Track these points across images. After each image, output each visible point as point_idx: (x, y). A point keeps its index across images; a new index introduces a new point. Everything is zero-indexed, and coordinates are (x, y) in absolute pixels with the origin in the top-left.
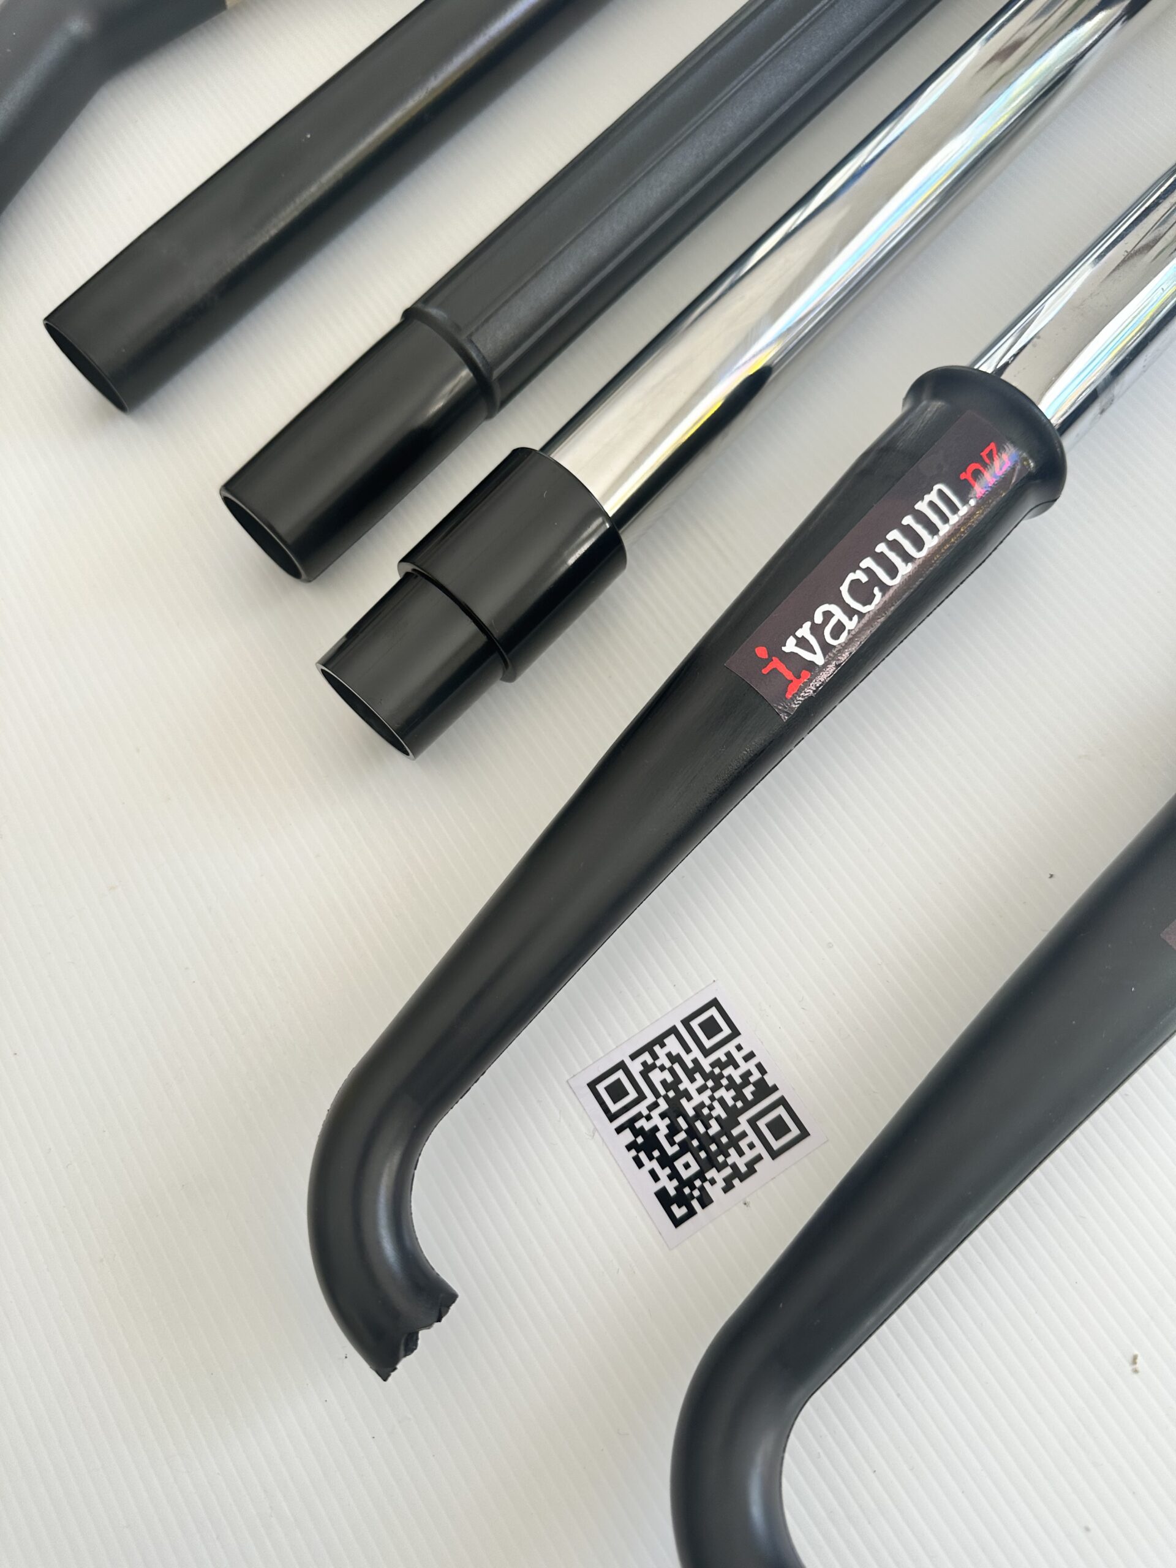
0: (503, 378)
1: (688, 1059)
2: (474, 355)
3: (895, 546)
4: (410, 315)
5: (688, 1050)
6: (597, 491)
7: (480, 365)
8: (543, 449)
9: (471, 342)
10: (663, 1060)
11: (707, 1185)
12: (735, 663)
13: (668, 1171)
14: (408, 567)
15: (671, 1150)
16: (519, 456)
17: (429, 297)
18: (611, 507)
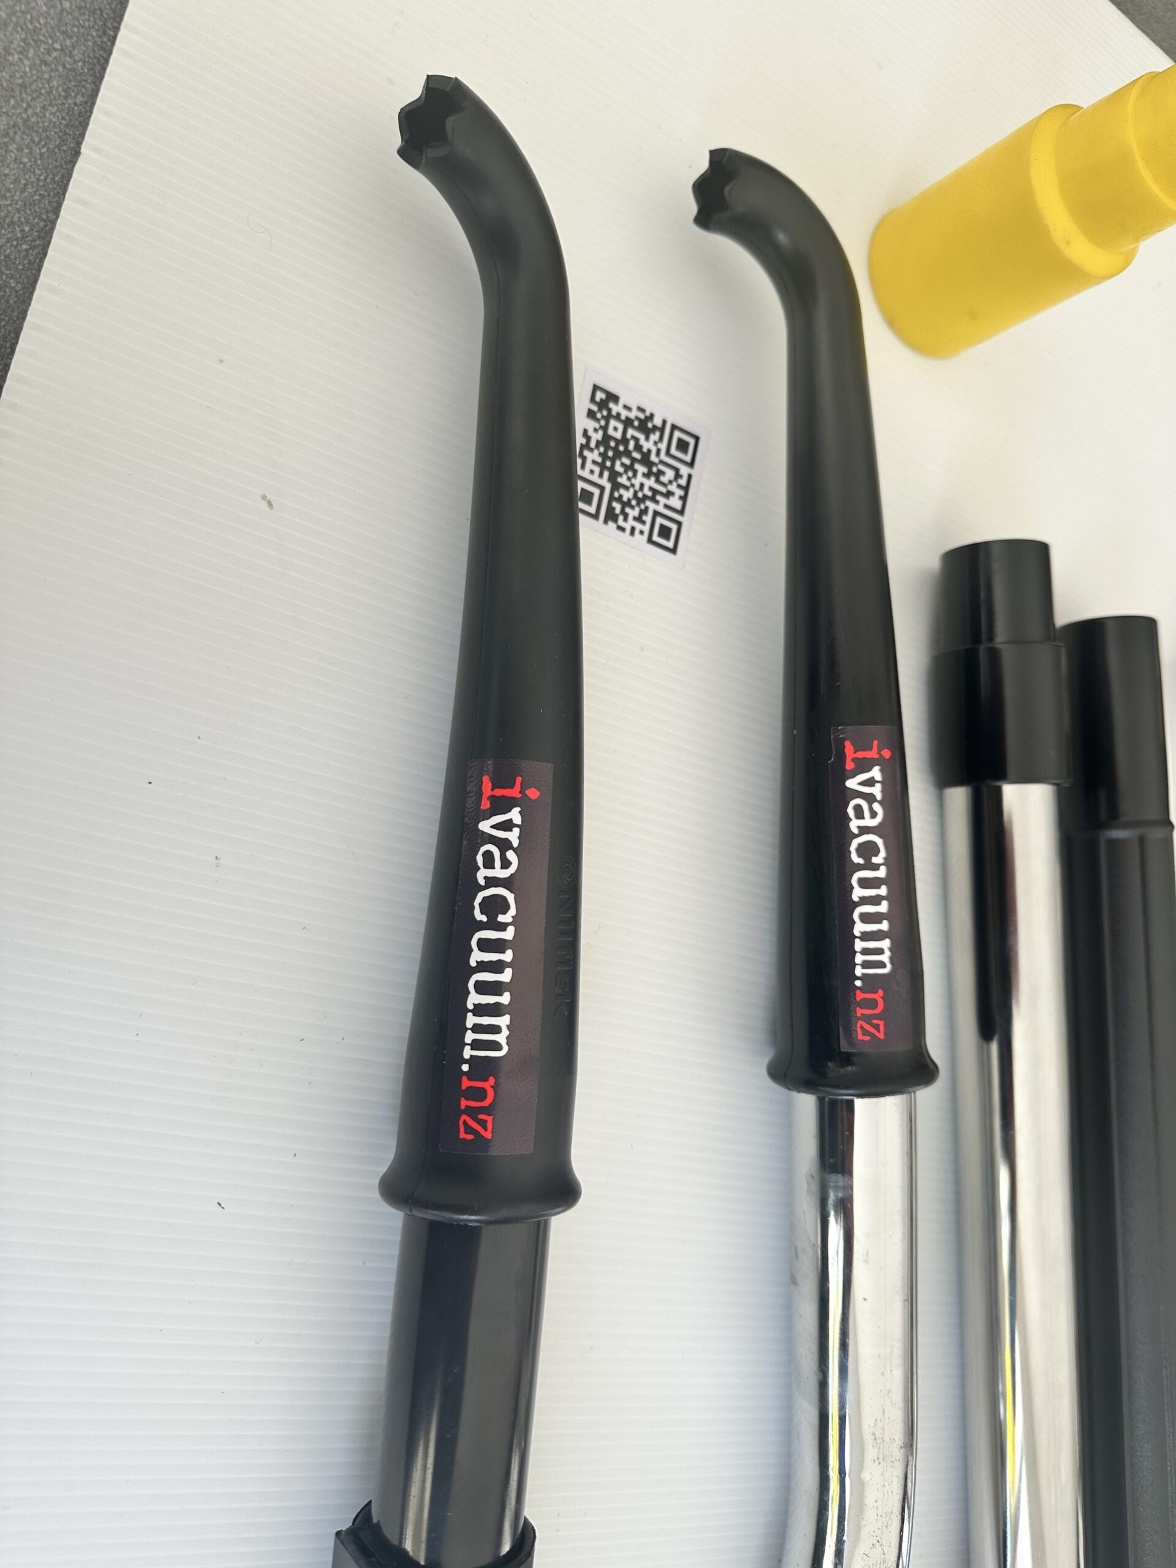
1: (662, 500)
3: (878, 901)
5: (666, 506)
10: (673, 488)
11: (597, 426)
13: (623, 417)
15: (631, 432)
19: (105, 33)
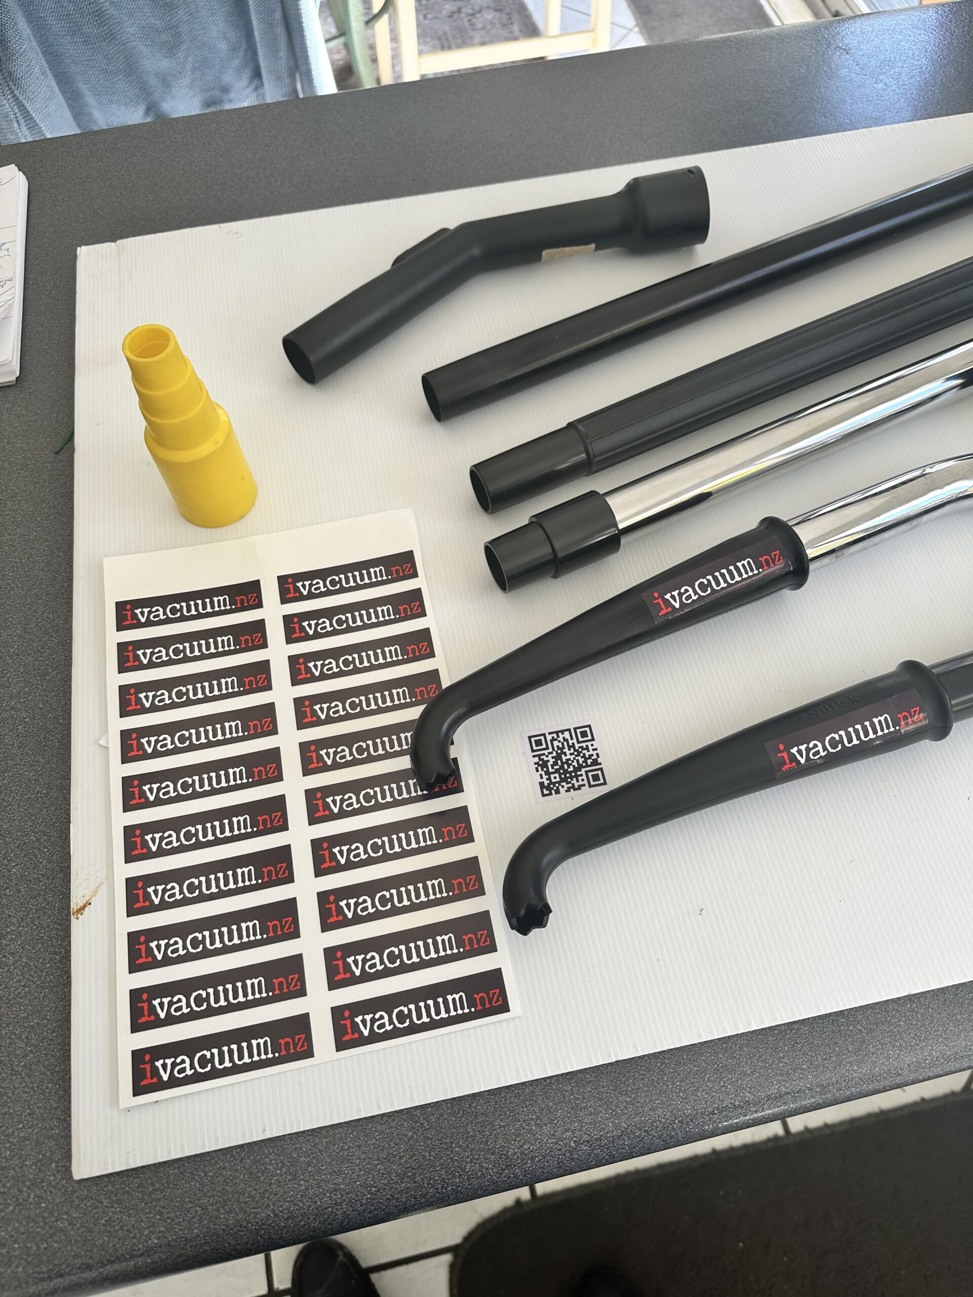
0: (597, 462)
1: (570, 743)
2: (590, 450)
3: (723, 575)
4: (570, 425)
5: (572, 739)
6: (618, 518)
7: (591, 454)
8: (603, 494)
9: (591, 444)
10: (561, 739)
11: (560, 787)
12: (644, 595)
13: (547, 777)
14: (534, 520)
15: (551, 770)
16: (593, 494)
17: (580, 421)
18: (621, 526)
19: (550, 1083)
